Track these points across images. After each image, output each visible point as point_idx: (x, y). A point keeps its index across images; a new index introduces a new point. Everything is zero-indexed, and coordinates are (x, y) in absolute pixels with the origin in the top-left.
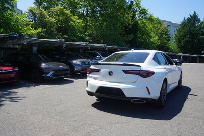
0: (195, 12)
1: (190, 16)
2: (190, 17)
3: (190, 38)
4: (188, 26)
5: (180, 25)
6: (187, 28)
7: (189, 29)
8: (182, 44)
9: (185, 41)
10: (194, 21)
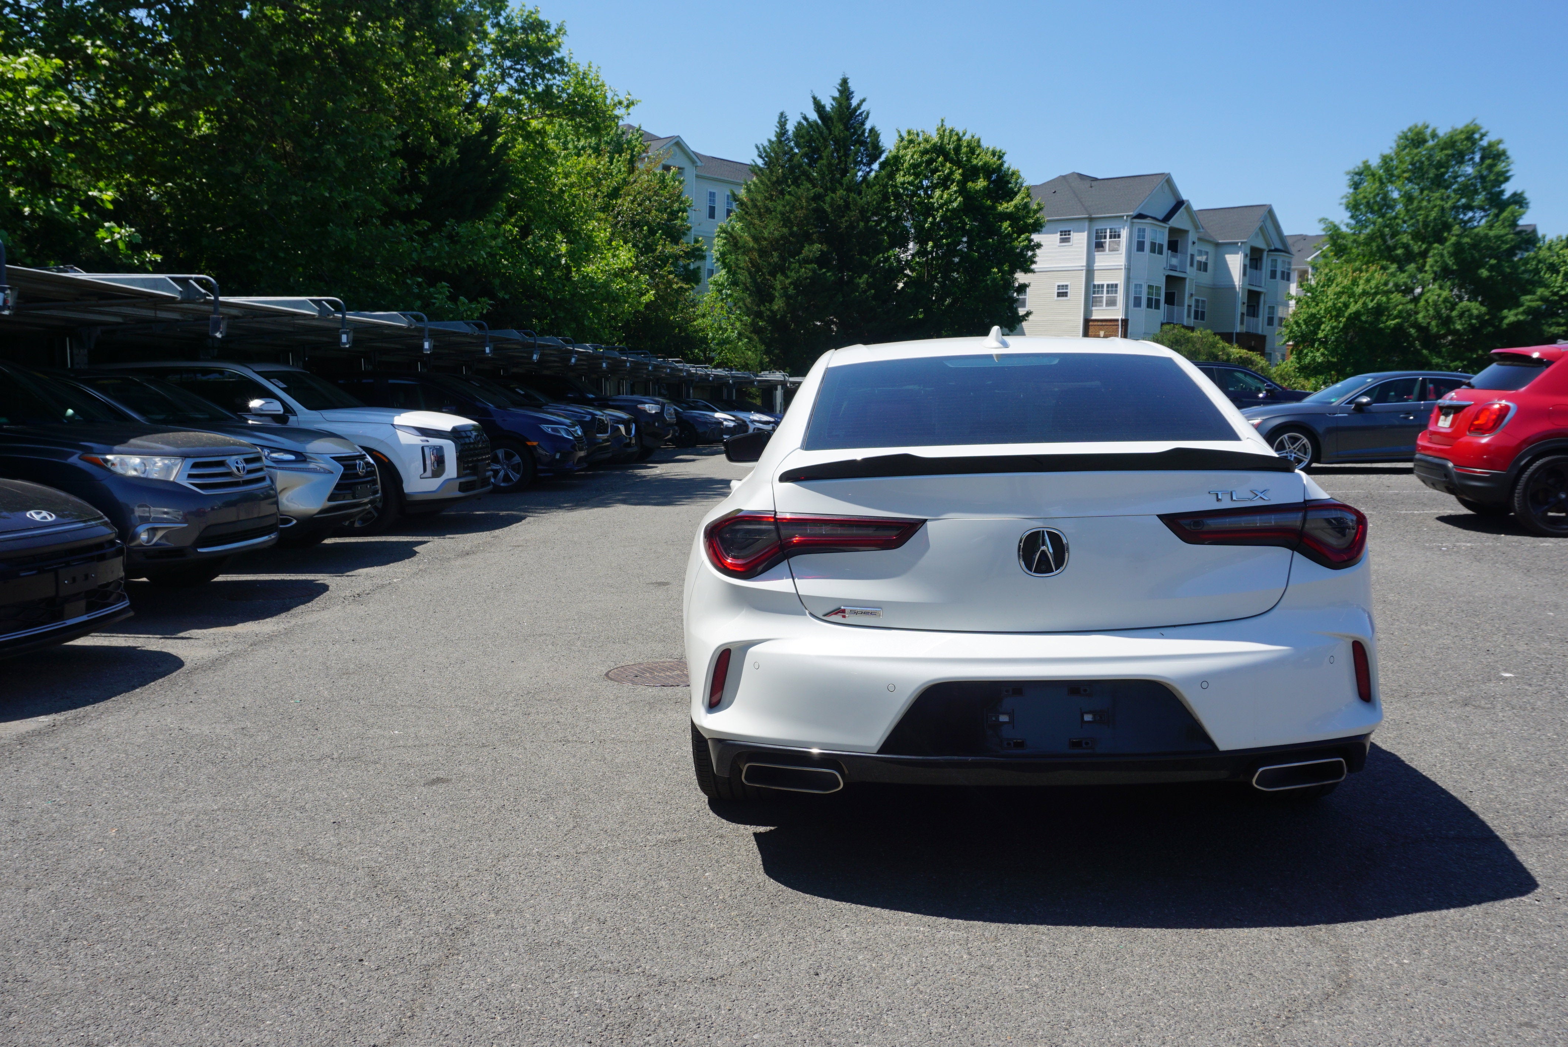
0: (845, 82)
1: (819, 107)
2: (813, 116)
3: (822, 261)
4: (810, 179)
5: (754, 169)
6: (806, 190)
7: (817, 198)
8: (778, 304)
9: (796, 284)
10: (842, 145)
